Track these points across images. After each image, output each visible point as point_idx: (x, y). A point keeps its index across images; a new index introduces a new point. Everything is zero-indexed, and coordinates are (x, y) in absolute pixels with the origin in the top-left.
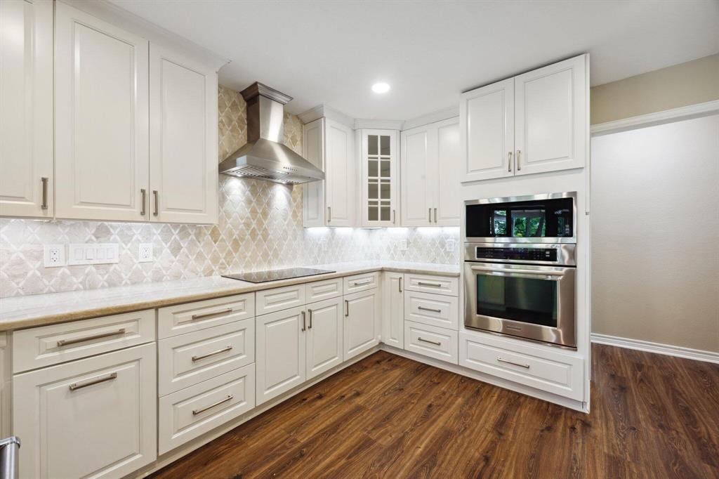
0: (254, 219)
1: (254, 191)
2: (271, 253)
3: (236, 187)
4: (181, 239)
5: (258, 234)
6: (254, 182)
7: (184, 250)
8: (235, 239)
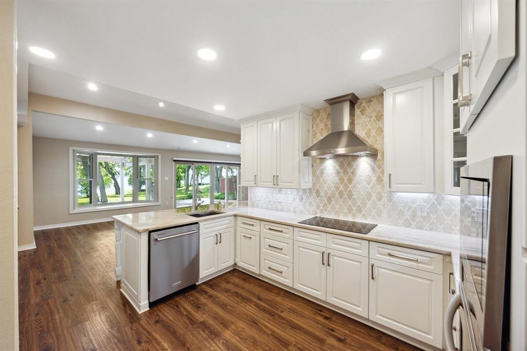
0: (341, 184)
1: (341, 165)
2: (355, 209)
3: (330, 165)
4: (303, 194)
5: (344, 195)
6: (341, 159)
7: (304, 200)
8: (329, 196)
